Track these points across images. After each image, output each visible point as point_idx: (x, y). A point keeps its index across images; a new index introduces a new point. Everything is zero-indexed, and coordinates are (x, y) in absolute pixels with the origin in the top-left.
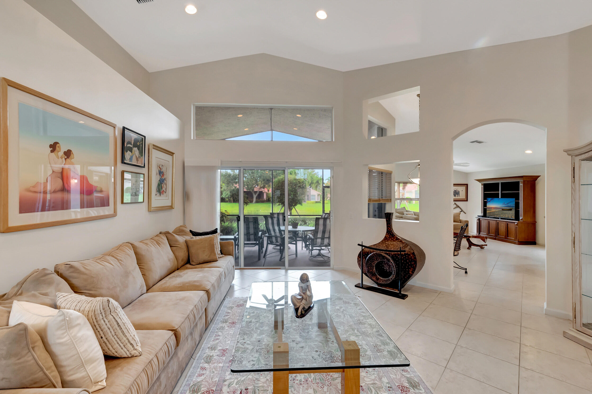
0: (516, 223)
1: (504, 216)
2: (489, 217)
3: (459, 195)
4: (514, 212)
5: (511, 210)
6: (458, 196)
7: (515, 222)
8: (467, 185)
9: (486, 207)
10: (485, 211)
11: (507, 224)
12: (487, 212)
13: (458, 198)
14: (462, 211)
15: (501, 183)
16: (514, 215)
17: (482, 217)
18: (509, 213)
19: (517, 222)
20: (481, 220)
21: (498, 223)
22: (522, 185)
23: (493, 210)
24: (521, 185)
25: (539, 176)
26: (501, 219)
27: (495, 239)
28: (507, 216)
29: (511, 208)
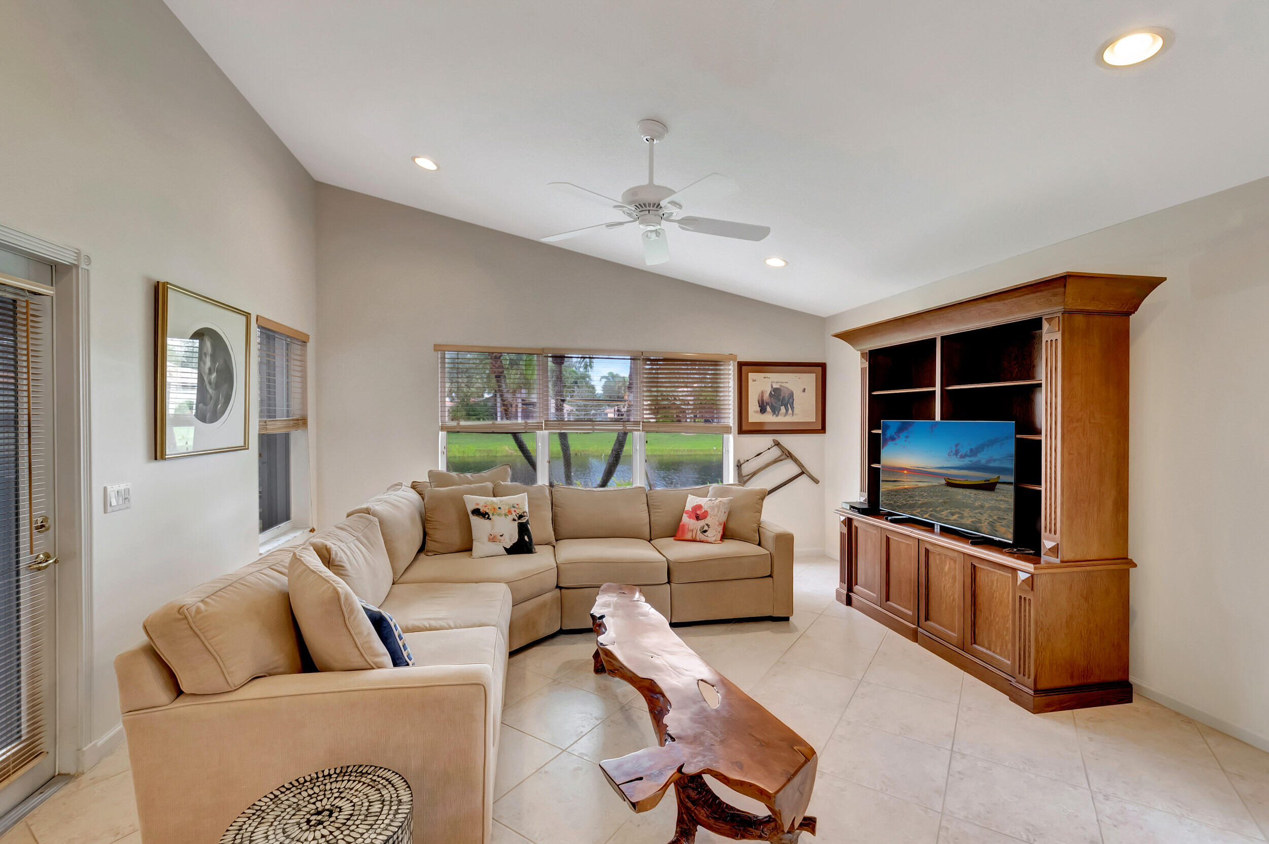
0: (1022, 576)
1: (955, 517)
2: (886, 516)
3: (792, 408)
4: (1011, 500)
5: (989, 487)
6: (787, 410)
7: (1014, 570)
8: (823, 366)
9: (879, 462)
10: (873, 479)
11: (974, 567)
12: (884, 487)
13: (788, 419)
14: (803, 473)
15: (943, 338)
16: (1010, 517)
17: (862, 511)
18: (982, 507)
19: (1030, 567)
20: (856, 528)
21: (927, 551)
22: (1058, 336)
23: (908, 483)
24: (1050, 335)
25: (1151, 284)
26: (945, 531)
27: (914, 636)
28: (968, 521)
29: (992, 477)
